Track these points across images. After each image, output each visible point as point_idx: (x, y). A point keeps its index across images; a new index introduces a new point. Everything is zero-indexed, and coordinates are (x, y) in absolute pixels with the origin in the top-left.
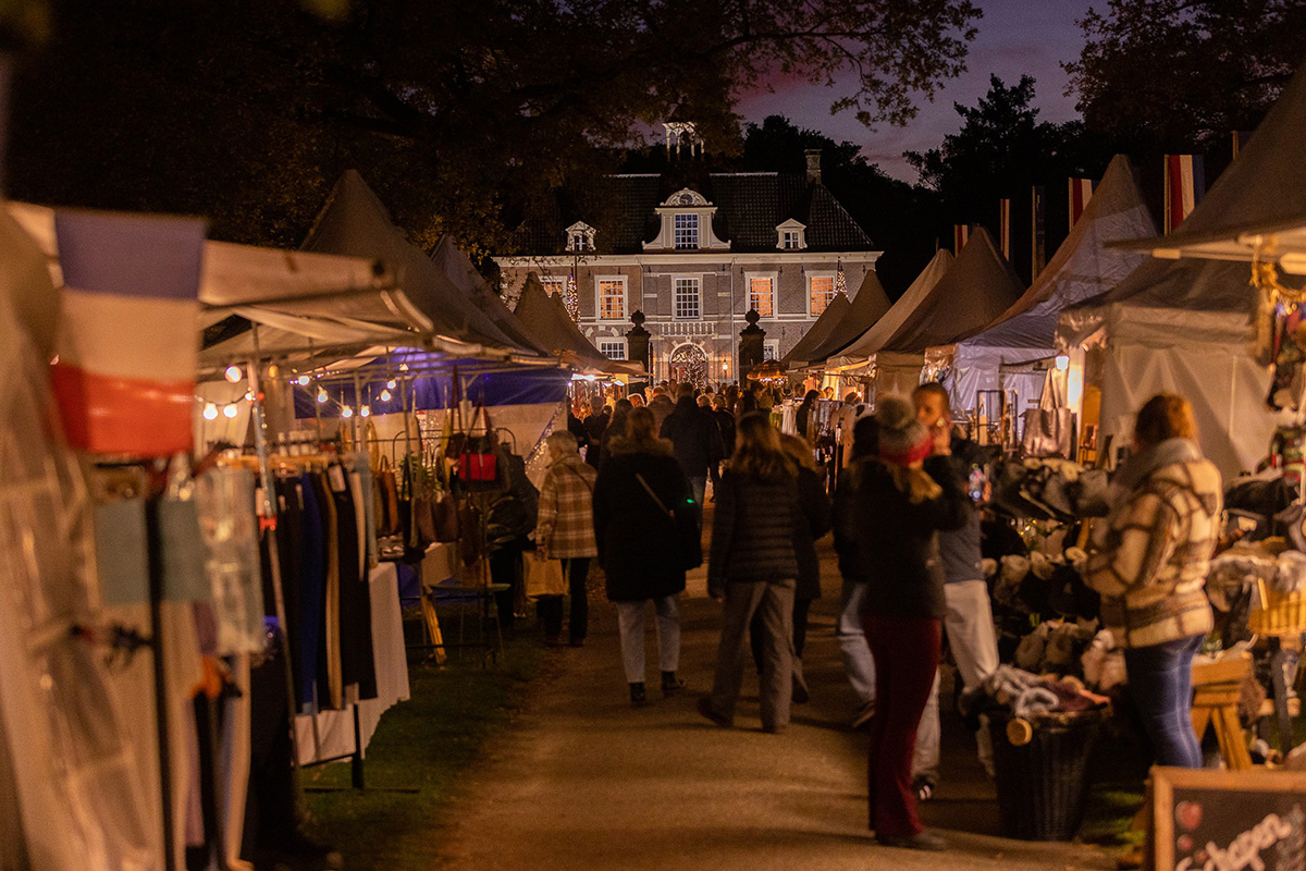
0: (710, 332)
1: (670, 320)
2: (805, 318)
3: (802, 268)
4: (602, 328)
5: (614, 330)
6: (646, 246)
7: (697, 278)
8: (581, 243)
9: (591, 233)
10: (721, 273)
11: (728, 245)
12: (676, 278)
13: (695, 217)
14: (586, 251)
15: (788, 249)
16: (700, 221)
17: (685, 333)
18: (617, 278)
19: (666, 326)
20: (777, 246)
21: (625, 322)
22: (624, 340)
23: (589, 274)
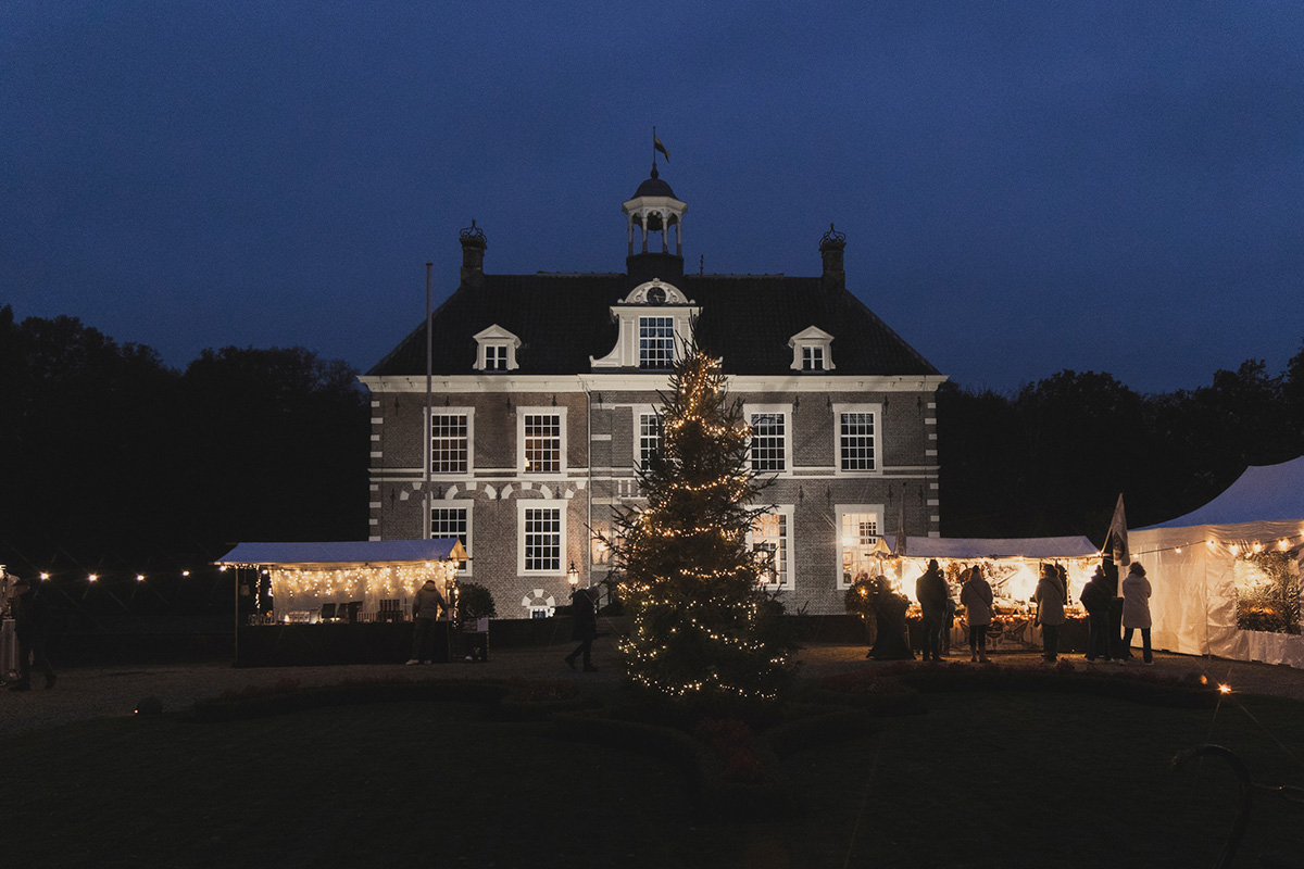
1: (631, 475)
2: (832, 473)
3: (827, 399)
4: (526, 486)
5: (545, 490)
6: (595, 363)
8: (496, 359)
9: (511, 342)
11: (718, 363)
12: (640, 411)
13: (670, 322)
14: (503, 370)
15: (806, 370)
16: (677, 328)
18: (550, 411)
19: (624, 484)
20: (792, 367)
21: (562, 477)
22: (561, 505)
23: (509, 405)
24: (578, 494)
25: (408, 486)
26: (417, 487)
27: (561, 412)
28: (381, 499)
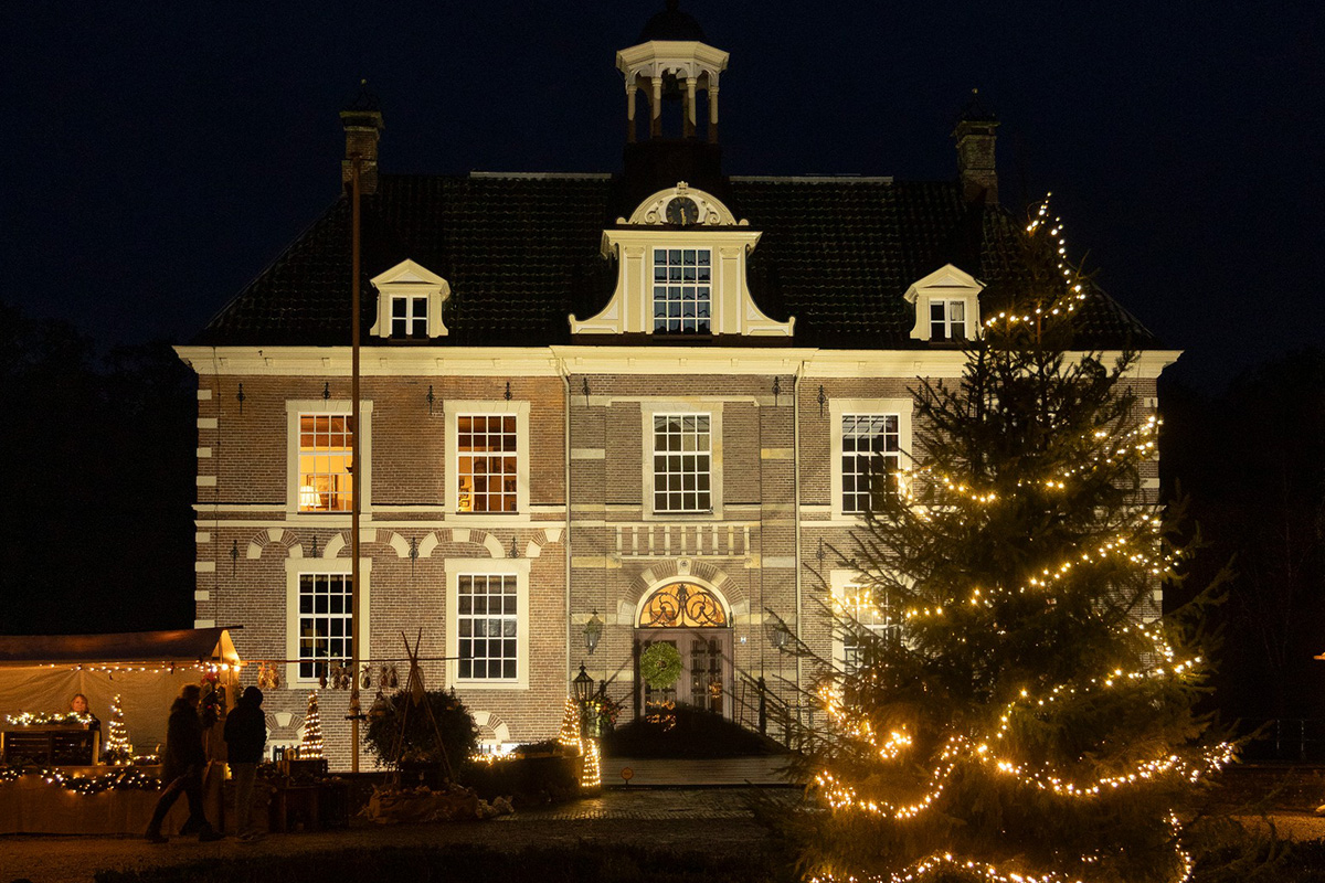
0: (739, 550)
1: (638, 518)
4: (461, 537)
5: (492, 543)
6: (578, 327)
7: (711, 408)
8: (410, 319)
9: (435, 290)
10: (770, 400)
11: (786, 329)
12: (655, 408)
13: (705, 257)
14: (421, 338)
15: (937, 341)
16: (717, 268)
17: (676, 551)
18: (500, 409)
19: (627, 534)
20: (914, 334)
21: (521, 521)
22: (520, 570)
23: (430, 397)
24: (548, 550)
25: (260, 535)
26: (276, 536)
27: (520, 410)
28: (216, 558)
